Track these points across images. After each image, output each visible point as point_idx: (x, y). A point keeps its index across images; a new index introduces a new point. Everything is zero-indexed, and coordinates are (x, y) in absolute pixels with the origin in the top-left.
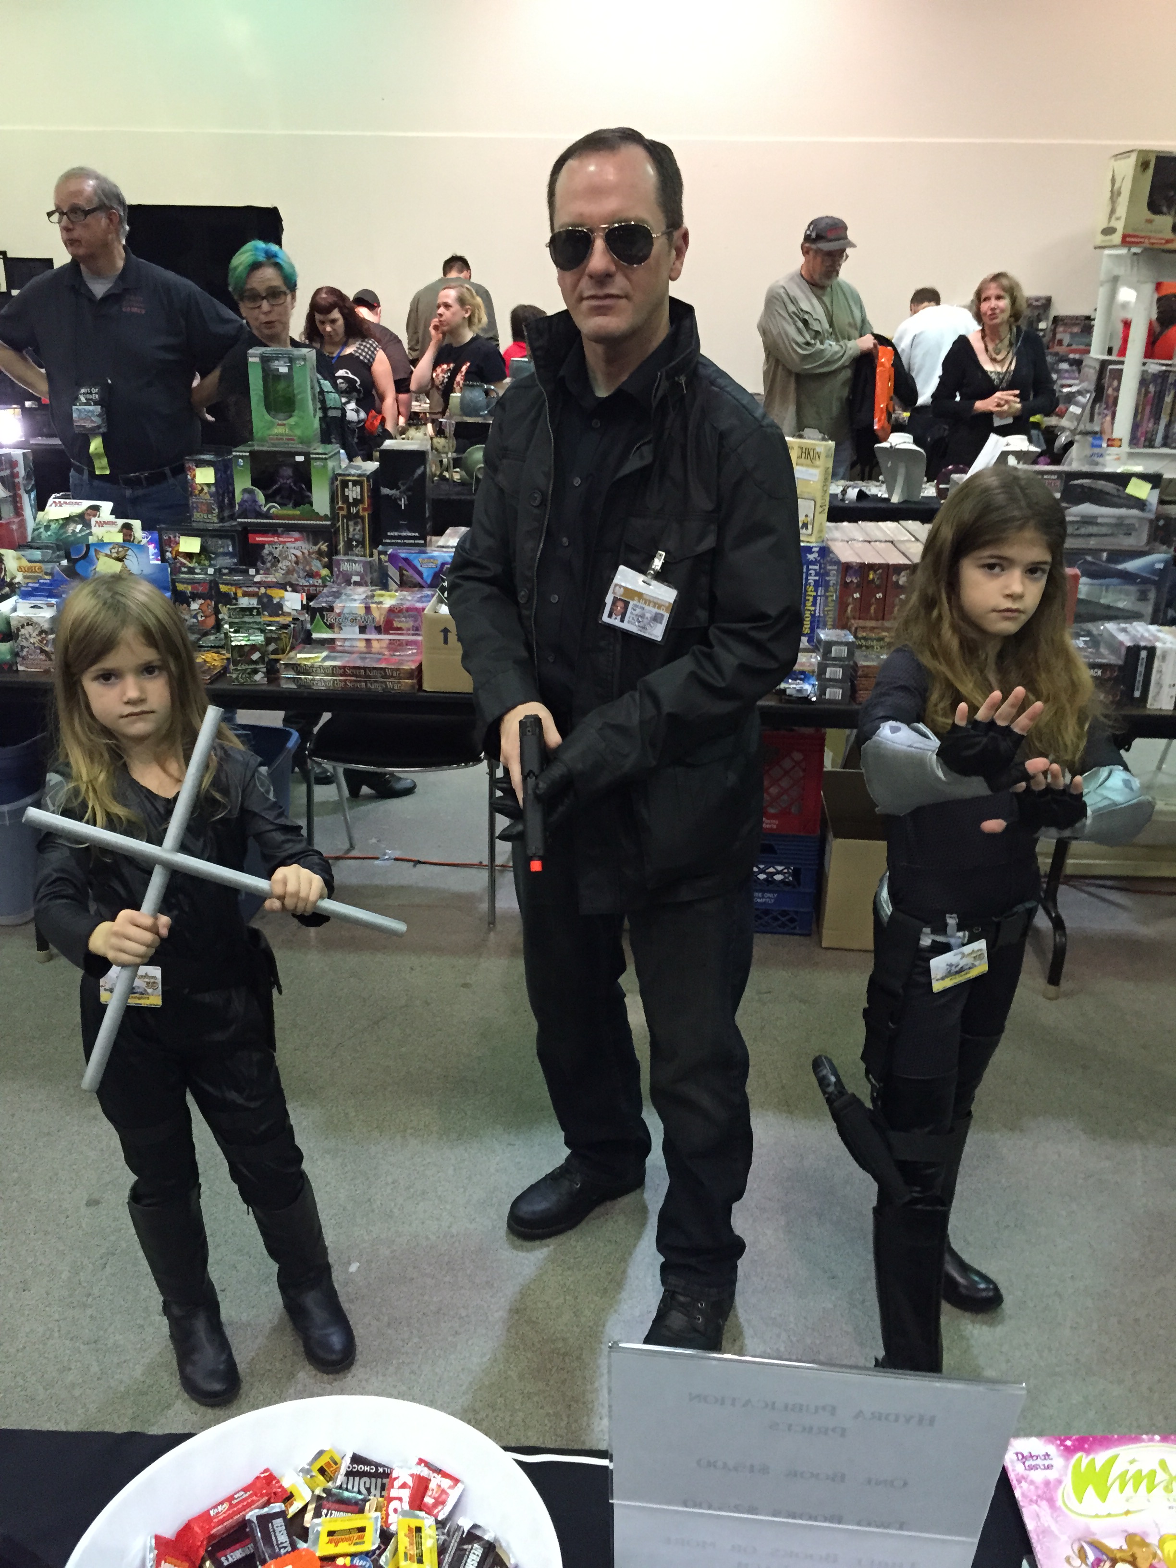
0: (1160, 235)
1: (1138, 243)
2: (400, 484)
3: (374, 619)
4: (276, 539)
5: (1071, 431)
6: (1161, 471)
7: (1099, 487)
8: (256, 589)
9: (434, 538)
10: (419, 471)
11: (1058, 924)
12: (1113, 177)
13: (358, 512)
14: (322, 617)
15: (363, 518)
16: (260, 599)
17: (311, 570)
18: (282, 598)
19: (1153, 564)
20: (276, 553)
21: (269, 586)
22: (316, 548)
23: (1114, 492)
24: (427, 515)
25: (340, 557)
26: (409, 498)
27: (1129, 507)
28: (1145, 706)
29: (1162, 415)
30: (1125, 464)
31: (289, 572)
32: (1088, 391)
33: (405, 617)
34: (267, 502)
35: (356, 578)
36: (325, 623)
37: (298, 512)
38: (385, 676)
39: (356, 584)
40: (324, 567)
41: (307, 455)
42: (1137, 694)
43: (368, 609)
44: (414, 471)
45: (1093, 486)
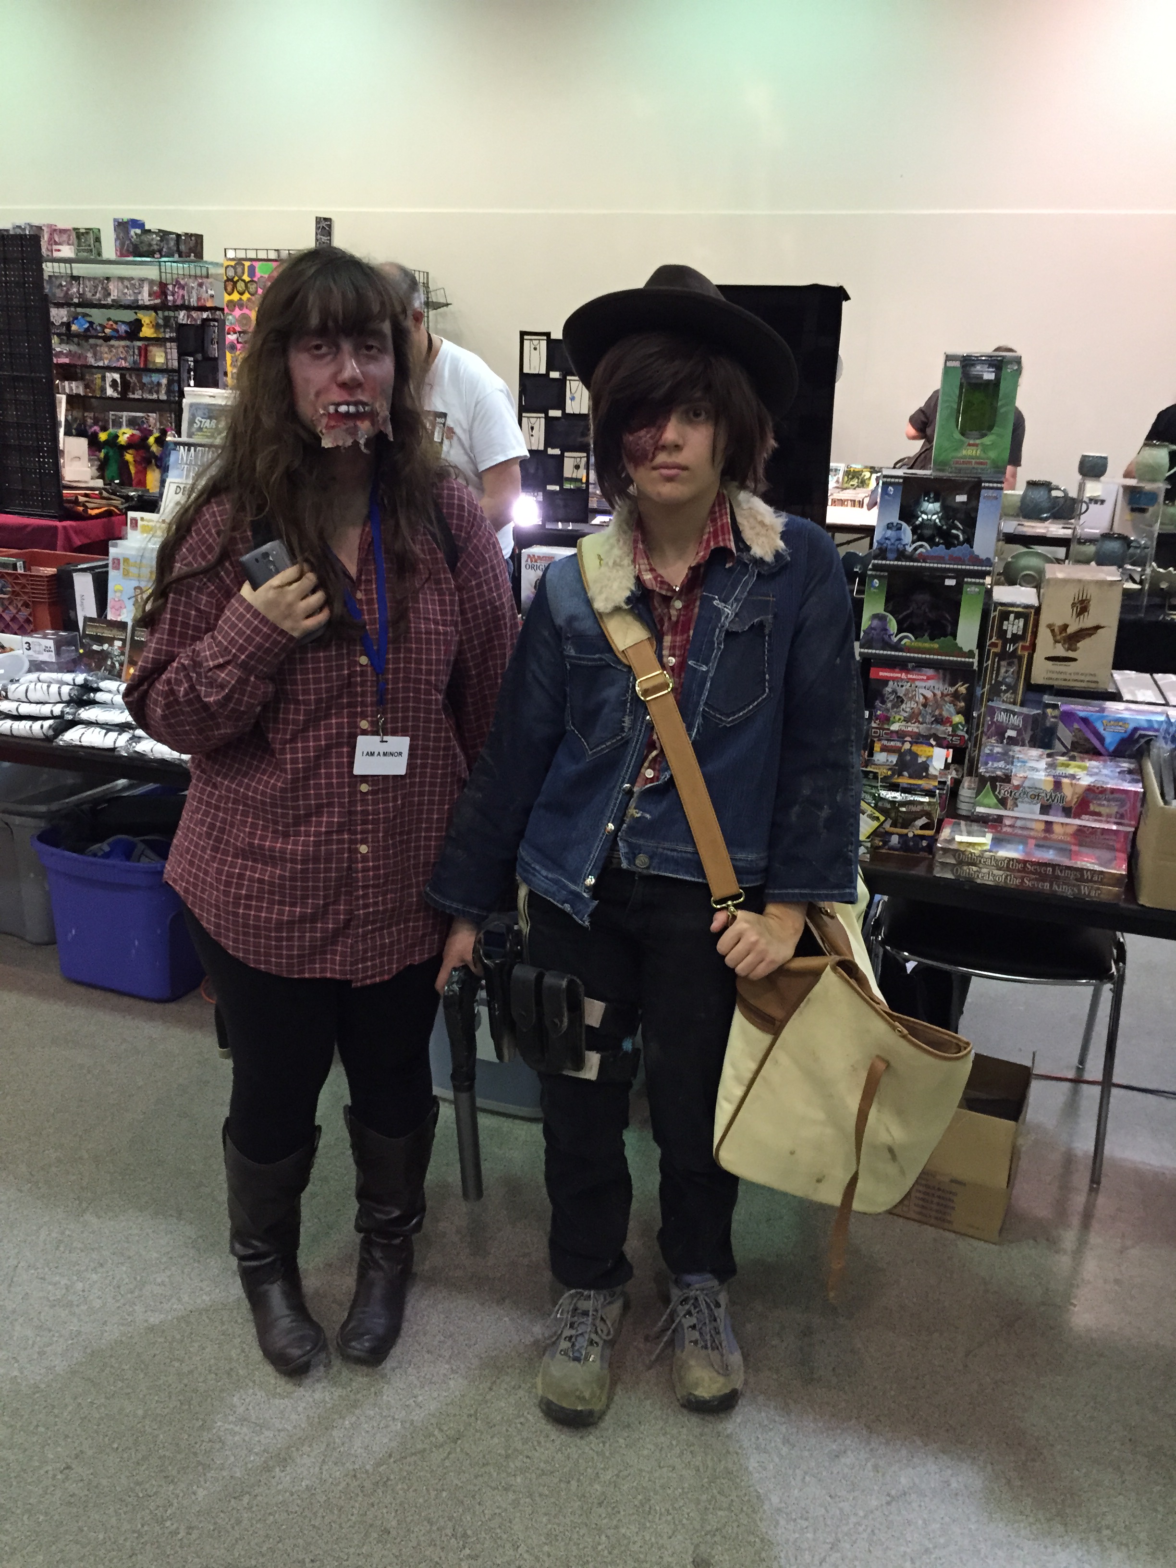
3: (1063, 798)
4: (904, 676)
8: (899, 744)
16: (901, 755)
22: (952, 690)
33: (1109, 800)
34: (899, 632)
35: (1011, 733)
37: (936, 646)
40: (958, 713)
41: (960, 578)
43: (1058, 785)
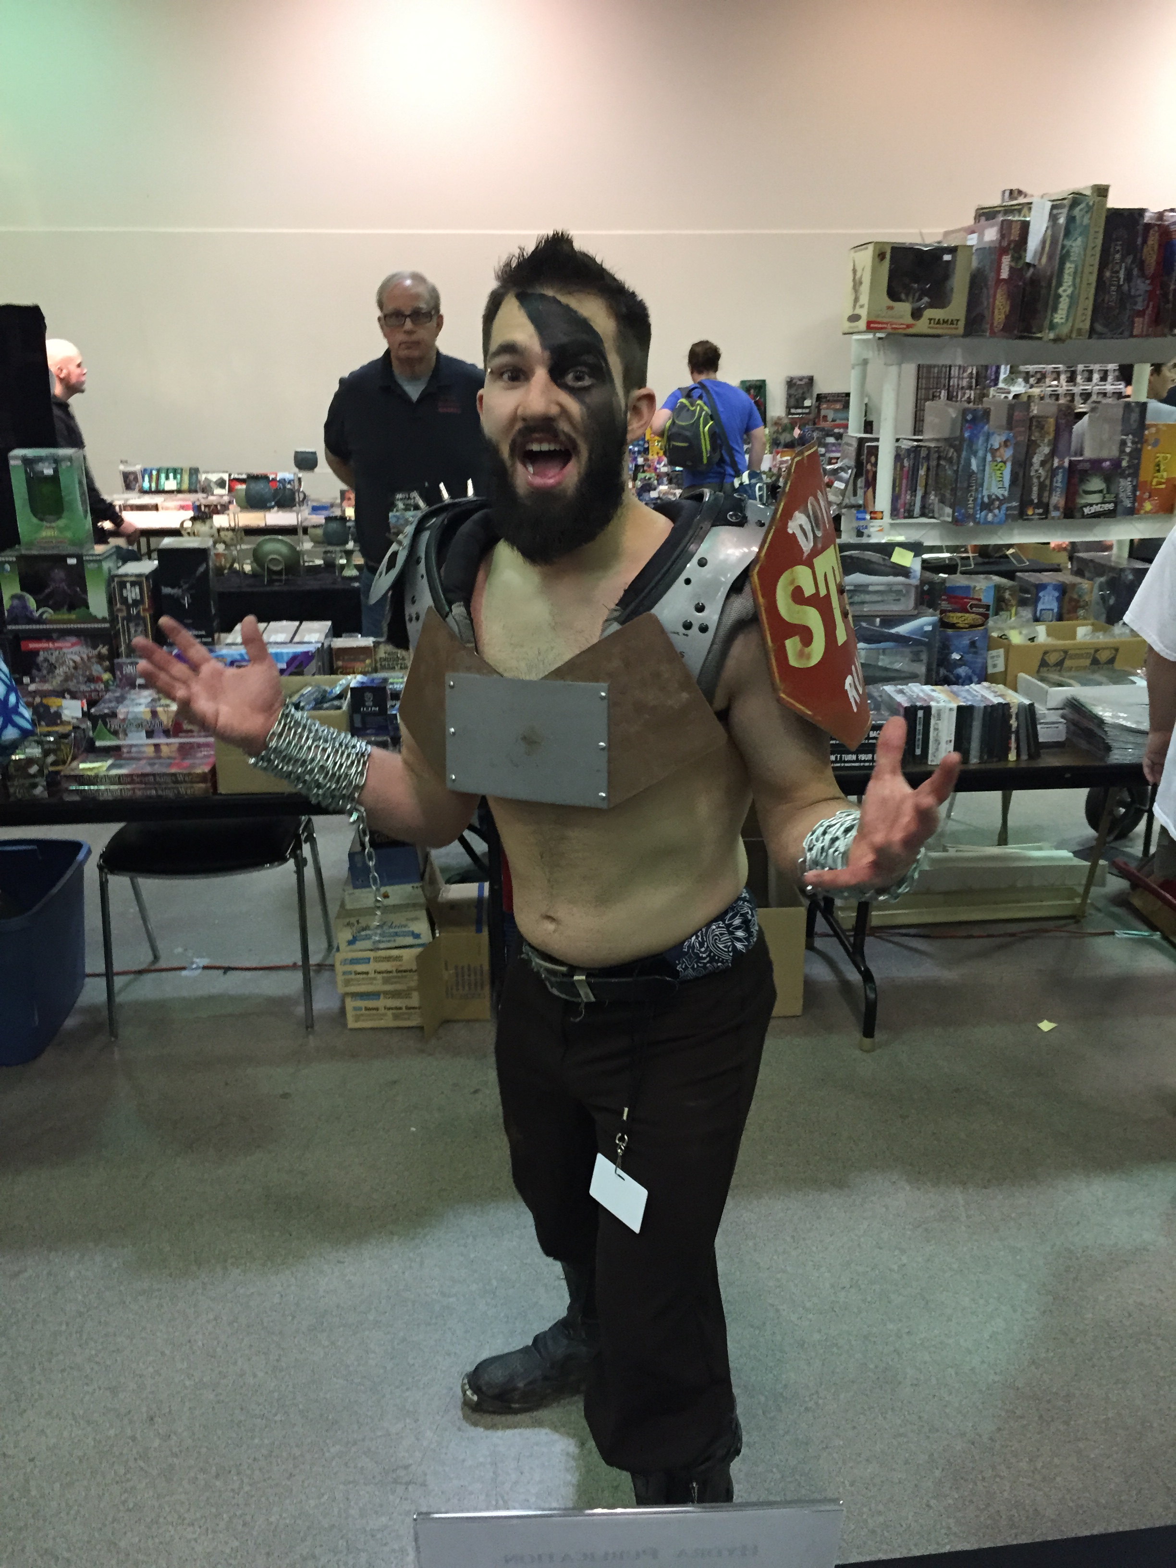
0: (901, 321)
1: (882, 328)
2: (182, 583)
3: (161, 723)
4: (51, 645)
5: (838, 505)
6: (922, 540)
7: (866, 557)
9: (223, 635)
10: (202, 569)
11: (867, 976)
12: (854, 266)
13: (138, 613)
14: (105, 724)
15: (144, 619)
16: (35, 708)
17: (91, 674)
18: (60, 707)
19: (922, 627)
20: (53, 659)
21: (44, 694)
22: (96, 652)
23: (881, 562)
24: (213, 611)
25: (123, 660)
26: (192, 596)
27: (896, 575)
28: (926, 763)
29: (918, 488)
30: (889, 535)
31: (67, 678)
32: (849, 468)
34: (39, 607)
35: (140, 681)
36: (109, 731)
37: (74, 616)
38: (176, 782)
39: (141, 687)
40: (106, 671)
41: (79, 557)
42: (918, 752)
43: (154, 713)
44: (196, 570)
45: (861, 556)
